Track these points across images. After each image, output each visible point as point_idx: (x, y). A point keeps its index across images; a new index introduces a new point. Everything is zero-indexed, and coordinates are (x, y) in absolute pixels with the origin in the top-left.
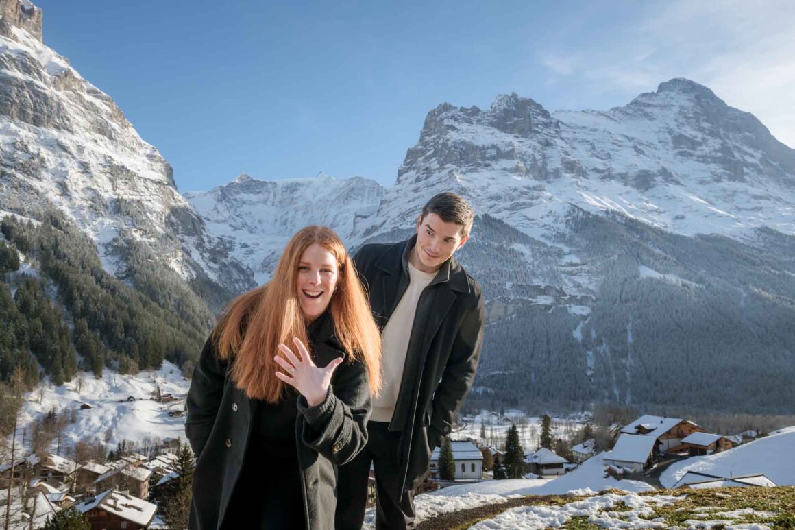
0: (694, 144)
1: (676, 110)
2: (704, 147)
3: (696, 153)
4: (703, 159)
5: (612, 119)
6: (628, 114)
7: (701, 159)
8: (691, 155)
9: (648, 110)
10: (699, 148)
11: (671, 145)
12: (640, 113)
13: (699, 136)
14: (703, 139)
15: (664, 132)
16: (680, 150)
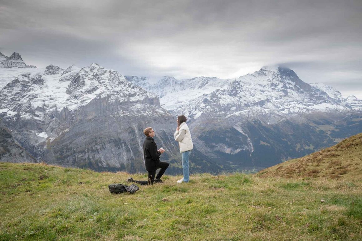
1: (272, 73)
2: (279, 87)
3: (276, 89)
4: (278, 91)
5: (255, 76)
6: (259, 74)
7: (277, 91)
8: (275, 89)
9: (265, 72)
10: (277, 87)
11: (270, 86)
12: (262, 73)
13: (278, 82)
14: (279, 84)
15: (268, 81)
16: (272, 88)
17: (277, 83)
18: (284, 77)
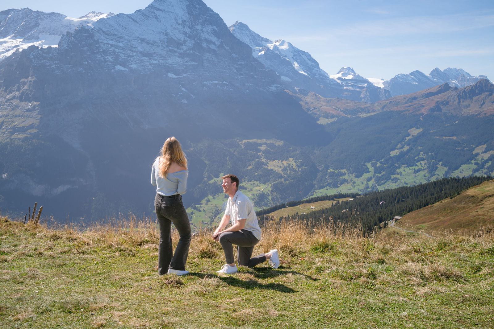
0: (179, 44)
1: (173, 16)
2: (184, 47)
3: (179, 51)
4: (182, 55)
5: (135, 21)
6: (145, 15)
7: (180, 55)
8: (176, 52)
9: (158, 13)
10: (181, 47)
11: (166, 44)
12: (153, 14)
13: (182, 37)
14: (184, 41)
15: (164, 33)
16: (170, 48)
17: (180, 40)
18: (200, 26)
